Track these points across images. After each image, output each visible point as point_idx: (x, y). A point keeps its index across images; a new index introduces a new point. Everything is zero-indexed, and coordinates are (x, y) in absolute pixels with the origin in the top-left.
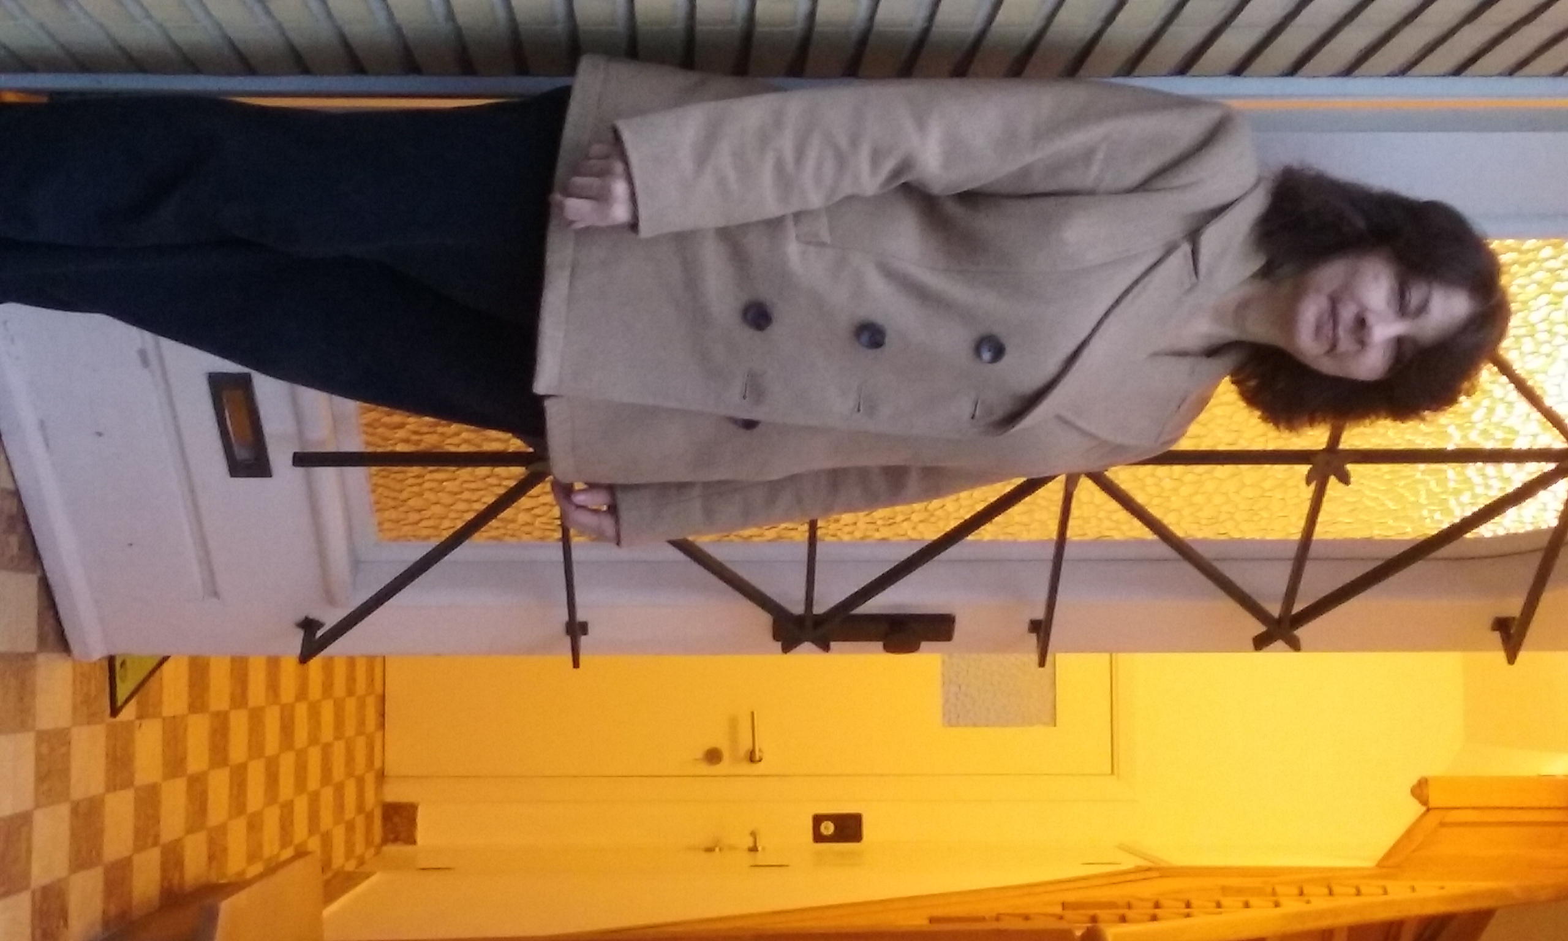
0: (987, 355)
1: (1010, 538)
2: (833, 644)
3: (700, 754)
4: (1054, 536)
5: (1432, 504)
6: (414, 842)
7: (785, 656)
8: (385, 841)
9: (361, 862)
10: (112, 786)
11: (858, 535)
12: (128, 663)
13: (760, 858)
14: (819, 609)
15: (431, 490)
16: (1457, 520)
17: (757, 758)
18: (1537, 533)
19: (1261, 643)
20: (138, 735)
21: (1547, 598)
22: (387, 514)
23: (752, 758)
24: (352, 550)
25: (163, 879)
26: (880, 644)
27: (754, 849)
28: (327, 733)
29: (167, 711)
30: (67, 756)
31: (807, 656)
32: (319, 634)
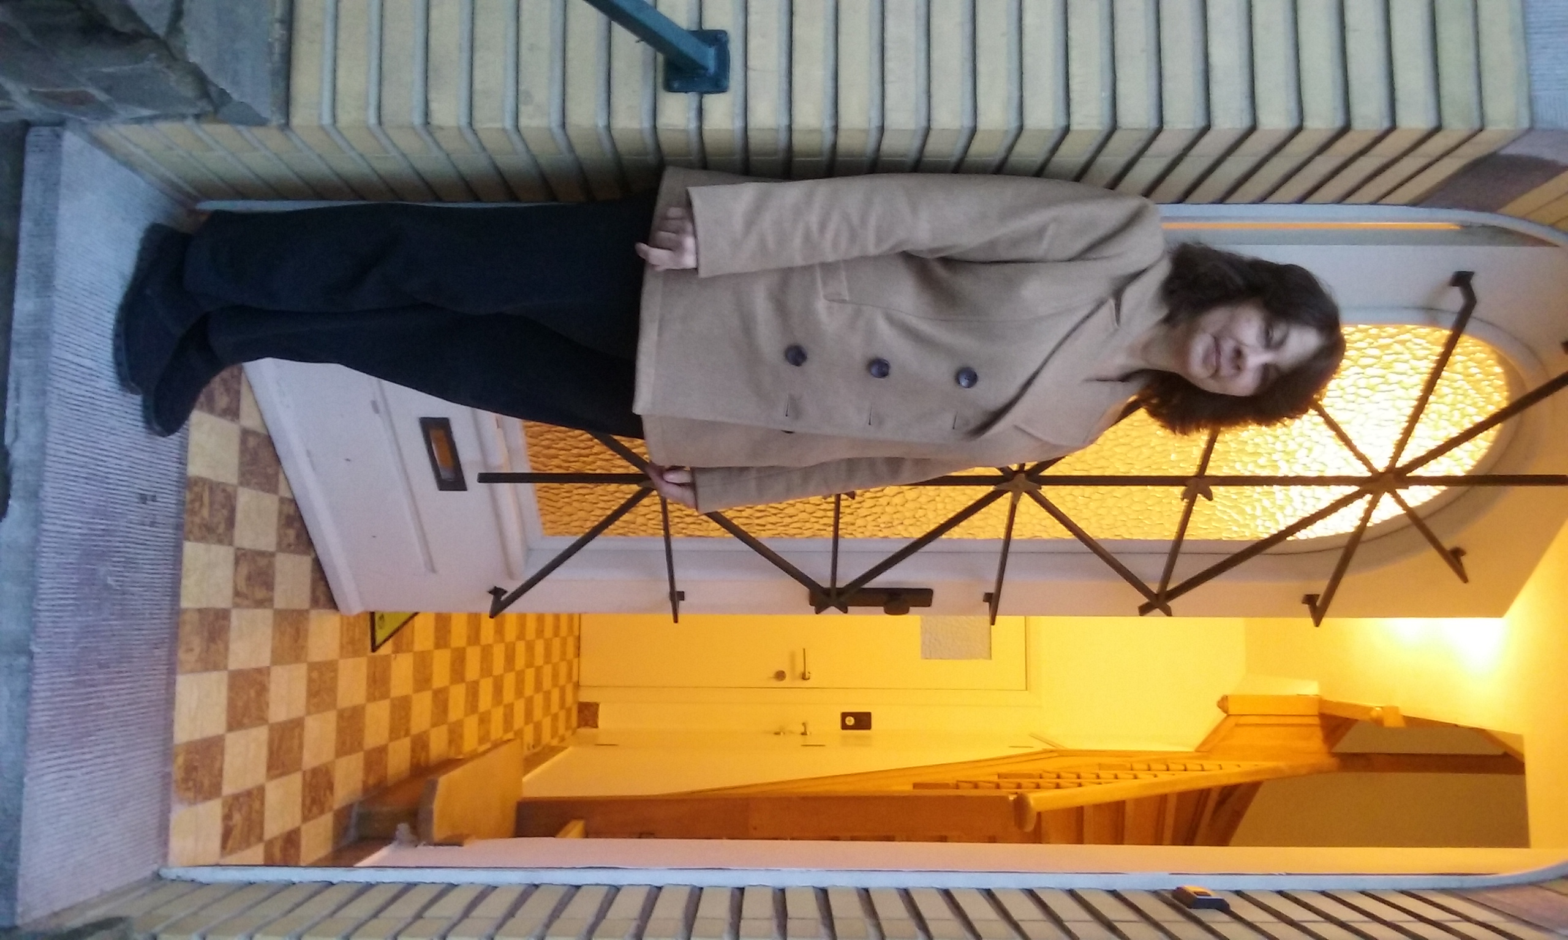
0: (964, 382)
1: (971, 537)
2: (849, 608)
3: (772, 675)
4: (1002, 536)
5: (1265, 516)
6: (597, 727)
7: (817, 615)
8: (579, 726)
9: (563, 739)
10: (371, 698)
11: (867, 534)
12: (386, 617)
13: (809, 740)
14: (841, 584)
15: (578, 501)
16: (1283, 528)
17: (807, 677)
18: (1338, 536)
19: (1144, 610)
20: (394, 664)
21: (1347, 581)
22: (549, 518)
23: (804, 677)
24: (525, 541)
25: (412, 757)
26: (882, 609)
27: (804, 734)
28: (539, 660)
29: (418, 647)
30: (335, 679)
31: (832, 617)
32: (503, 598)
